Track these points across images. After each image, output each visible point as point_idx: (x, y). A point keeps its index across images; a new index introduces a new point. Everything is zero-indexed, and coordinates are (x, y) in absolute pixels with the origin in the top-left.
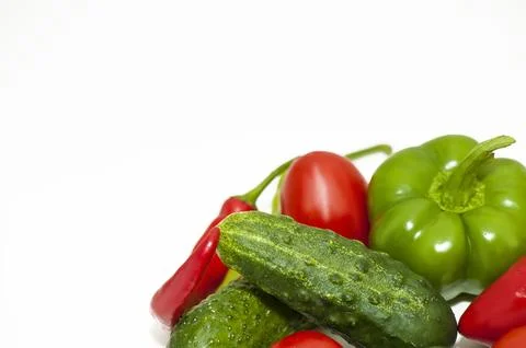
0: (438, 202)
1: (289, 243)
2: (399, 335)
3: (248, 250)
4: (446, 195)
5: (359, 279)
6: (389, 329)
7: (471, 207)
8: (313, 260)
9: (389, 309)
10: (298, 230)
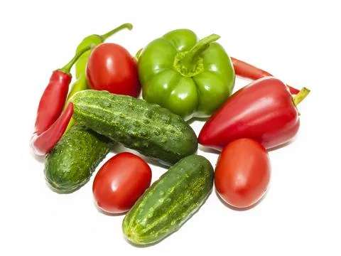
0: (179, 71)
1: (110, 106)
2: (171, 150)
3: (89, 113)
4: (183, 67)
5: (148, 122)
6: (166, 148)
7: (197, 73)
8: (124, 115)
9: (165, 137)
10: (113, 99)
